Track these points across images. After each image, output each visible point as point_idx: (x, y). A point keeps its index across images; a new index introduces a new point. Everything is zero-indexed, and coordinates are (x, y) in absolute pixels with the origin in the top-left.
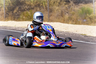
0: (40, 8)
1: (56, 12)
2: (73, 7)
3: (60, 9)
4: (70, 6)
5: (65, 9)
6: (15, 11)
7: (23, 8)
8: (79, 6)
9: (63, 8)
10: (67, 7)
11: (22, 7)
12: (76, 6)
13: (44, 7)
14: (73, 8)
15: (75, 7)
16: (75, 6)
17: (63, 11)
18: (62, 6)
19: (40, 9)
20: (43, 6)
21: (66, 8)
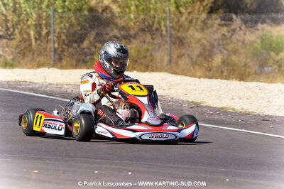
0: (153, 34)
1: (194, 45)
2: (241, 32)
3: (205, 38)
4: (234, 30)
5: (219, 39)
6: (86, 44)
7: (107, 34)
8: (257, 32)
9: (214, 35)
10: (226, 34)
11: (105, 33)
12: (250, 31)
13: (164, 32)
14: (242, 35)
15: (248, 33)
16: (245, 31)
17: (216, 44)
18: (211, 30)
19: (153, 39)
20: (162, 31)
21: (224, 35)
